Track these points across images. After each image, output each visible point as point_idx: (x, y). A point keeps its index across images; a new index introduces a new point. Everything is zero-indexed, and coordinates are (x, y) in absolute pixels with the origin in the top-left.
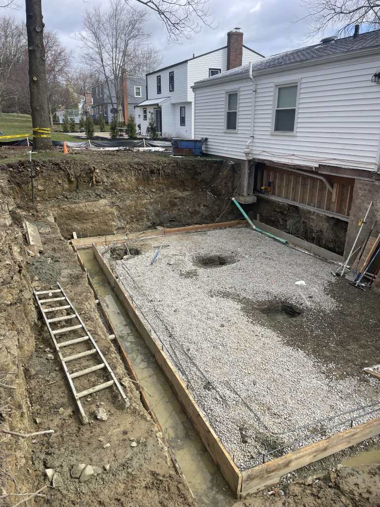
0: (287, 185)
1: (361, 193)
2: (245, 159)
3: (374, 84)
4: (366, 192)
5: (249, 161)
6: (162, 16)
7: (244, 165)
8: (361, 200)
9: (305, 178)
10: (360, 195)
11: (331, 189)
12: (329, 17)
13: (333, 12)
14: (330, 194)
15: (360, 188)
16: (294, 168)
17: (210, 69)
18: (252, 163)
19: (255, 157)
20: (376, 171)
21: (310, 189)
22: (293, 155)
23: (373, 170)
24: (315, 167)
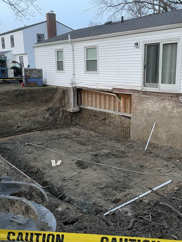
0: (96, 100)
1: (135, 101)
2: (70, 86)
3: (135, 48)
4: (138, 100)
5: (73, 88)
6: (12, 7)
7: (71, 90)
8: (136, 105)
9: (105, 95)
10: (135, 102)
11: (120, 101)
12: (105, 8)
13: (107, 5)
14: (119, 103)
15: (135, 99)
16: (100, 91)
17: (37, 34)
18: (75, 89)
19: (76, 85)
20: (141, 90)
21: (109, 101)
22: (98, 84)
23: (140, 90)
24: (111, 90)
